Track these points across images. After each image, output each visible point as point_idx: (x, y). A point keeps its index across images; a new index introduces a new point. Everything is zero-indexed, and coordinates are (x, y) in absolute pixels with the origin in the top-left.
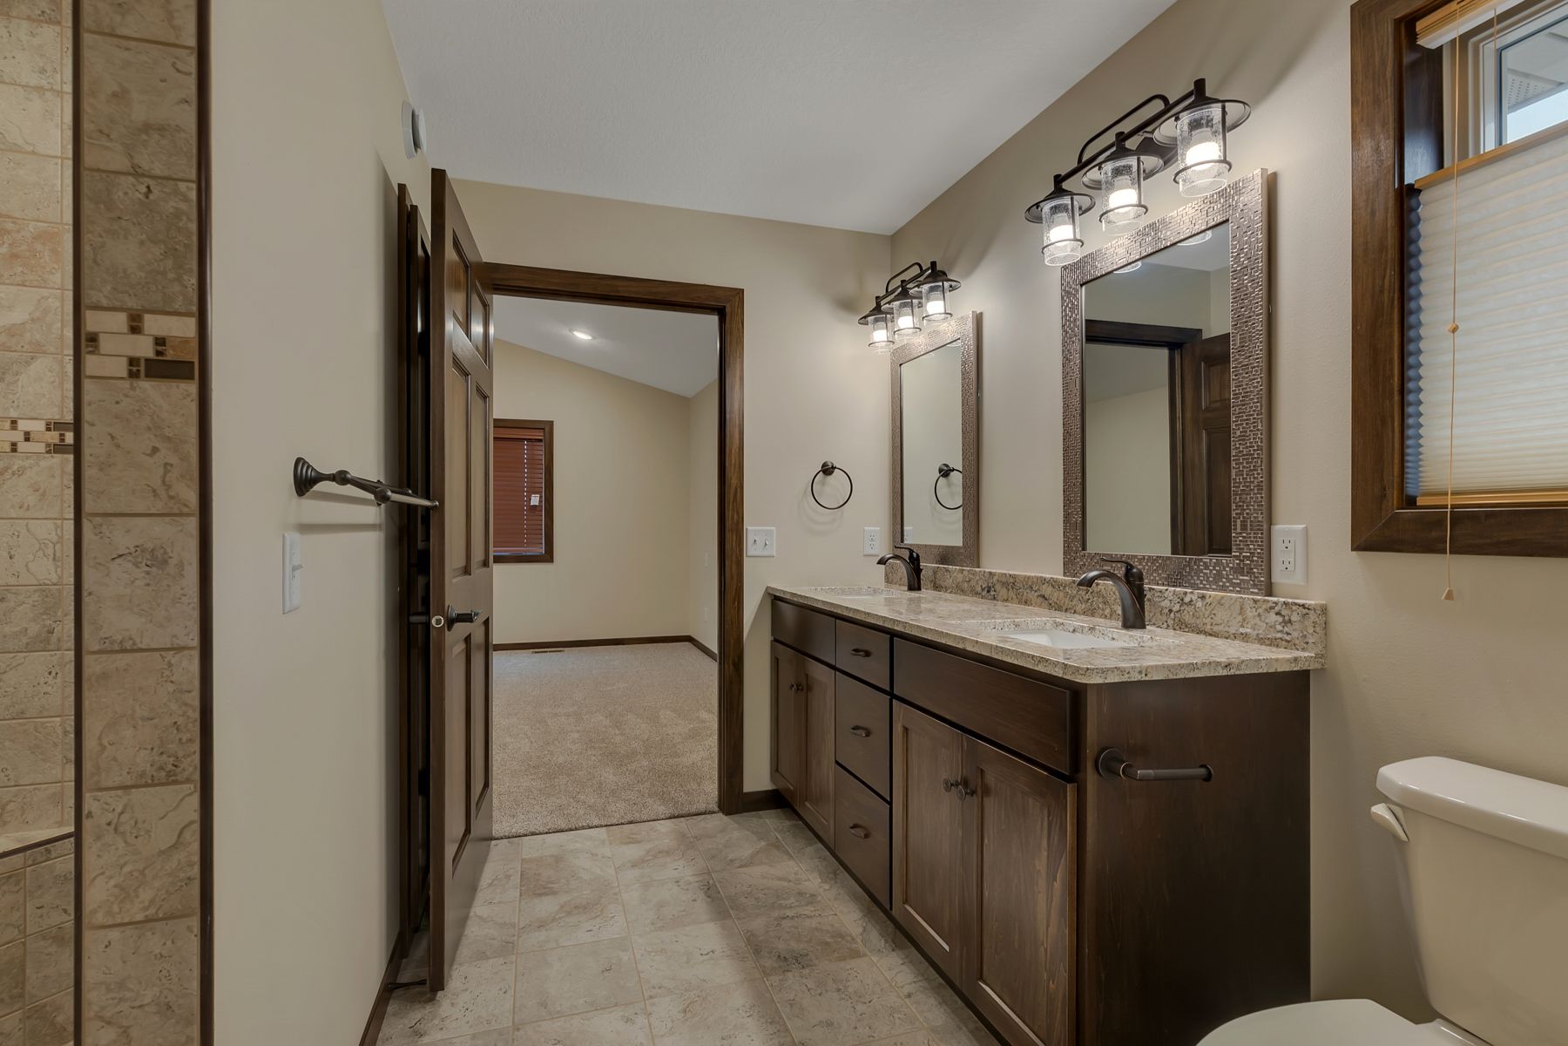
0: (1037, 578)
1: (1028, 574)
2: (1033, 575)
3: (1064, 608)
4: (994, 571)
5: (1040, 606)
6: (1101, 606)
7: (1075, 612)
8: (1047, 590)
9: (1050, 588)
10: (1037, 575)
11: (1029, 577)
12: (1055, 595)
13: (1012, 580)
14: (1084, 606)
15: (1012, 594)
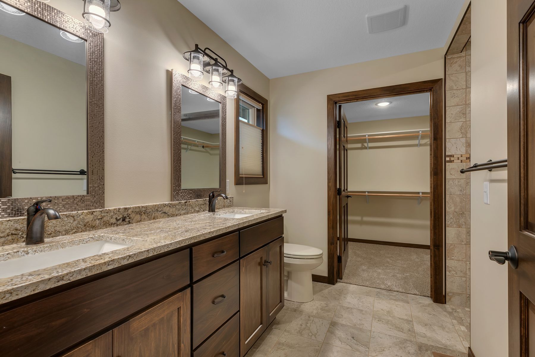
0: (161, 205)
1: (155, 204)
2: (159, 203)
3: (175, 215)
4: (127, 207)
5: (163, 217)
6: (190, 209)
7: (180, 215)
8: (166, 209)
9: (169, 208)
10: (161, 203)
11: (156, 205)
12: (171, 211)
13: (144, 209)
14: (184, 211)
15: (144, 216)
